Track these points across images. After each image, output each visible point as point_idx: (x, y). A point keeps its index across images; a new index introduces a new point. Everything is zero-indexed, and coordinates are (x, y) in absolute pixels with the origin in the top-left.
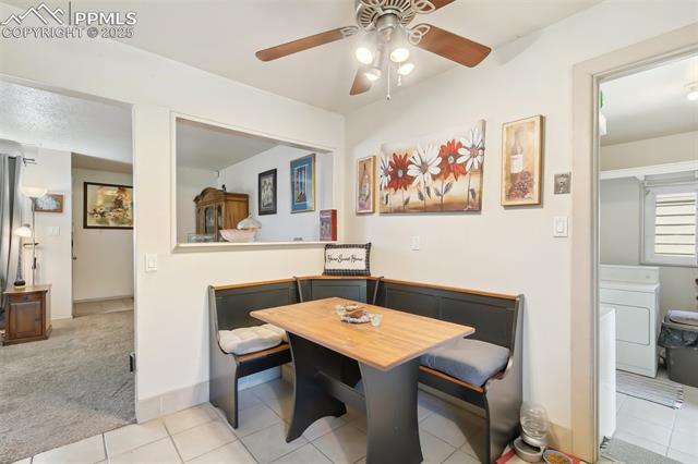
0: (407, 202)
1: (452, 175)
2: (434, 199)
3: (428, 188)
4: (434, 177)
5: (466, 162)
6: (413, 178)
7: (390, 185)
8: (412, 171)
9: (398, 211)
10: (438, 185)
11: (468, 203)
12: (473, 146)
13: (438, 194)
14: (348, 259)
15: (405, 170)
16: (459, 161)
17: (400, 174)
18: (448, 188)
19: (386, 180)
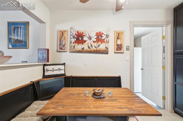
0: (83, 49)
1: (100, 42)
2: (94, 48)
3: (92, 45)
4: (94, 42)
5: (105, 39)
6: (85, 41)
7: (76, 42)
8: (85, 38)
9: (79, 52)
10: (95, 44)
11: (105, 51)
12: (107, 35)
13: (95, 47)
14: (57, 70)
15: (82, 38)
16: (103, 38)
17: (80, 39)
18: (99, 46)
19: (73, 40)
